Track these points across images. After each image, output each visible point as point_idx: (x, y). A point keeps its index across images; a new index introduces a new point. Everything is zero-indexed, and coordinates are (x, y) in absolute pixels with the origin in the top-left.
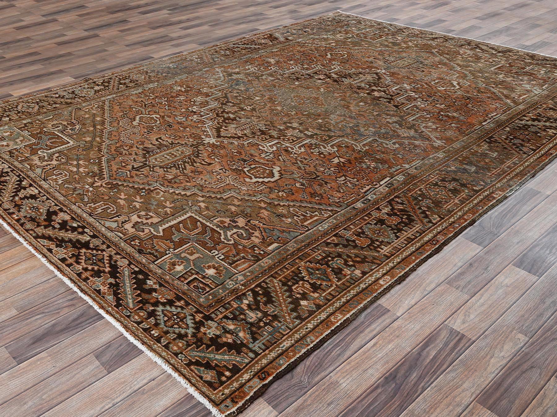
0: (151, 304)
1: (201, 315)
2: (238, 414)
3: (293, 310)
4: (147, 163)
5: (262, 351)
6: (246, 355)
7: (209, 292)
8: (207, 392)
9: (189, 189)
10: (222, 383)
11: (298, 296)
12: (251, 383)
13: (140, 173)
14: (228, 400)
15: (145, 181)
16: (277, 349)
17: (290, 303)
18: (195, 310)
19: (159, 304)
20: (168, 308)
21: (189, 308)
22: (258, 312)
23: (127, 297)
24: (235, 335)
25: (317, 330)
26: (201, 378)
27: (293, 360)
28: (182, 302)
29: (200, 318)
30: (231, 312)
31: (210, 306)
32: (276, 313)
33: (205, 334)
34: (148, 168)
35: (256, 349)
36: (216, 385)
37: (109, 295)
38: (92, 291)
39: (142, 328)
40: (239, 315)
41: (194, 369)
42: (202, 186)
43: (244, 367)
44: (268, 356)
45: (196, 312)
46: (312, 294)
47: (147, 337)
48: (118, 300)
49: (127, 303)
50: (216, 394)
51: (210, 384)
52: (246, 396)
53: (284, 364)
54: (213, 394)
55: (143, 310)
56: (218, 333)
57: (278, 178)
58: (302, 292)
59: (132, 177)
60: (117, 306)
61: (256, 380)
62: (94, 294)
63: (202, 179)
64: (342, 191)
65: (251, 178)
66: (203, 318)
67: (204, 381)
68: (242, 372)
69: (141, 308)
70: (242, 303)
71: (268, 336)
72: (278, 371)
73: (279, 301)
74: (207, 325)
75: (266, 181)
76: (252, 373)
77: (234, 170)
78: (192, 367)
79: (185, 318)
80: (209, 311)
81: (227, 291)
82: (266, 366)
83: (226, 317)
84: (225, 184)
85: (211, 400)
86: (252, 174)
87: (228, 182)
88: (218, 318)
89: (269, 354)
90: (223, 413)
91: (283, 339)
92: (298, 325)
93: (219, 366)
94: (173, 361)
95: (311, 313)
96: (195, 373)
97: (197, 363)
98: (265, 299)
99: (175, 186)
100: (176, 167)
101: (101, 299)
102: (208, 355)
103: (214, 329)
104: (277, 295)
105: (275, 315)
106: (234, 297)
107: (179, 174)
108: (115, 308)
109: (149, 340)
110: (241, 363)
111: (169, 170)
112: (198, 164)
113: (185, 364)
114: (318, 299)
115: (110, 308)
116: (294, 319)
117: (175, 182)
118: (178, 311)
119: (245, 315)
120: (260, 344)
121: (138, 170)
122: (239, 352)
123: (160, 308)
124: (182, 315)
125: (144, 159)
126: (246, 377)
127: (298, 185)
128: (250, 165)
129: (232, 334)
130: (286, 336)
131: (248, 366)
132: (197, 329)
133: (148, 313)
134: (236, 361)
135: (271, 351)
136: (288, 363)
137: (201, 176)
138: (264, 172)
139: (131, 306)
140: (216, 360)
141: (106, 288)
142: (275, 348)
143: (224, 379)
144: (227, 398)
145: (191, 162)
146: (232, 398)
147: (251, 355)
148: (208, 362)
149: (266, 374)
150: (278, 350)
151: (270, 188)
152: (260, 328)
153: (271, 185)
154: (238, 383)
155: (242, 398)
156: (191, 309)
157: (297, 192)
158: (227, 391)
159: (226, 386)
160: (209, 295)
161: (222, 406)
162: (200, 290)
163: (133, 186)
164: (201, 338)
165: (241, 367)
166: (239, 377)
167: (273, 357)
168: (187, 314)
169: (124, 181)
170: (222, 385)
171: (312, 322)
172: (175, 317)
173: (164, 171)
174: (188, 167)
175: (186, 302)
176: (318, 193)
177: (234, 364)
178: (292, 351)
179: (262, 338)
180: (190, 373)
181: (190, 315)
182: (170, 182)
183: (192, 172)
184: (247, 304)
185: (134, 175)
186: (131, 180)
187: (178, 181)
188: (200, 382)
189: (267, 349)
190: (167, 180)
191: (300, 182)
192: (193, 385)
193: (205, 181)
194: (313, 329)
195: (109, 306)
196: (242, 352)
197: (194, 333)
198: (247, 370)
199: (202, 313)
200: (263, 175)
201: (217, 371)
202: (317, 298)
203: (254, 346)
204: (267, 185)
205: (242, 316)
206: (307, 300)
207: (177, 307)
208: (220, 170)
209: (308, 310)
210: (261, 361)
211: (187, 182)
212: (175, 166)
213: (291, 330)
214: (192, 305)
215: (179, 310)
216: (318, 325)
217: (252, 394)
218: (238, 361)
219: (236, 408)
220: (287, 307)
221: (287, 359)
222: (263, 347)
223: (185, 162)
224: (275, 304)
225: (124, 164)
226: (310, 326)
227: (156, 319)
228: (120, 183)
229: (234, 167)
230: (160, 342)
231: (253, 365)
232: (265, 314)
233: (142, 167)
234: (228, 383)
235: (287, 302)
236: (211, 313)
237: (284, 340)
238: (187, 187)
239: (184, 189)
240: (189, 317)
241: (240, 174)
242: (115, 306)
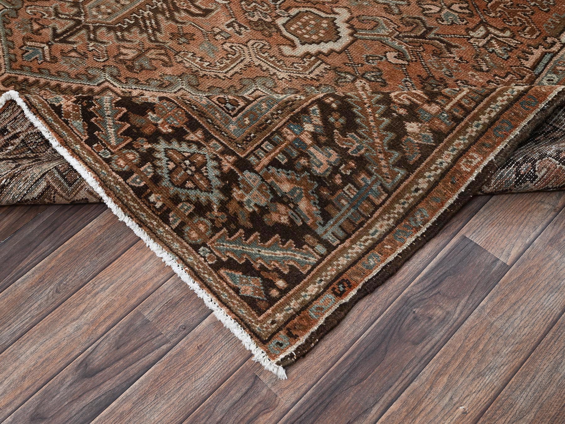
0: (146, 137)
1: (232, 159)
2: (298, 358)
3: (395, 145)
4: (82, 18)
5: (338, 242)
6: (311, 250)
7: (243, 108)
8: (248, 318)
9: (171, 84)
10: (272, 301)
11: (402, 111)
12: (320, 302)
13: (70, 47)
14: (281, 332)
15: (81, 69)
16: (365, 237)
17: (387, 129)
18: (221, 148)
19: (160, 138)
20: (175, 145)
21: (211, 144)
22: (331, 151)
23: (104, 122)
24: (292, 206)
25: (434, 194)
26: (237, 291)
27: (391, 258)
28: (199, 134)
29: (229, 165)
30: (283, 152)
31: (247, 140)
32: (363, 151)
33: (241, 204)
34: (84, 31)
35: (329, 237)
36: (262, 305)
37: (76, 118)
38: (48, 109)
39: (133, 188)
40: (298, 157)
41: (224, 275)
42: (195, 74)
43: (309, 272)
44: (350, 251)
45: (222, 153)
46: (426, 106)
47: (144, 211)
48: (91, 129)
49: (107, 136)
50: (262, 322)
51: (251, 302)
52: (311, 325)
53: (375, 266)
54: (257, 322)
55: (133, 149)
56: (263, 201)
57: (349, 39)
58: (407, 103)
59: (54, 60)
60: (90, 142)
61: (329, 296)
62: (51, 115)
63: (194, 55)
64: (485, 68)
65: (294, 46)
66: (235, 164)
67: (243, 297)
68: (305, 280)
69: (129, 146)
70: (302, 130)
71: (348, 209)
72: (366, 279)
73: (368, 124)
74: (243, 181)
75: (325, 51)
76: (323, 283)
77: (256, 24)
78: (222, 272)
79: (205, 164)
80: (244, 150)
81: (276, 106)
82: (345, 270)
83: (274, 163)
84: (242, 65)
85: (254, 334)
86: (294, 33)
87: (248, 59)
88: (261, 165)
89: (350, 247)
90: (274, 359)
91: (375, 215)
92: (402, 181)
93: (266, 270)
94: (190, 259)
95: (426, 151)
96: (227, 284)
97: (231, 265)
98: (342, 121)
99: (142, 77)
100: (139, 26)
101: (62, 127)
102: (247, 249)
103: (255, 192)
104: (363, 111)
105: (362, 157)
106: (287, 118)
107: (148, 44)
108: (87, 146)
109: (149, 216)
110: (303, 264)
111: (126, 33)
112: (183, 14)
113: (210, 265)
114: (439, 119)
115: (78, 146)
116: (394, 166)
117: (142, 68)
118: (192, 151)
119: (308, 157)
120: (336, 229)
121: (64, 41)
122: (299, 244)
123: (162, 145)
124: (200, 158)
125: (76, 10)
126: (313, 289)
127: (391, 56)
128: (287, 9)
129: (286, 204)
130: (381, 209)
131: (315, 270)
132: (226, 191)
133: (142, 154)
134: (295, 261)
135: (353, 242)
136: (383, 265)
137: (193, 48)
138: (318, 26)
139: (113, 141)
140: (262, 258)
141: (70, 103)
142: (360, 236)
143: (274, 293)
144: (279, 329)
145: (169, 10)
146: (288, 329)
147: (321, 249)
148: (248, 263)
149: (346, 285)
150: (366, 240)
151: (335, 69)
152: (334, 189)
153: (336, 61)
154: (299, 301)
155: (305, 329)
156: (215, 147)
157: (392, 78)
158: (279, 317)
159: (278, 306)
160: (245, 116)
161: (272, 344)
162: (229, 106)
163: (58, 85)
164: (236, 214)
165: (304, 272)
166: (300, 290)
167: (357, 253)
168: (207, 157)
169: (40, 71)
170: (271, 305)
171: (427, 174)
172: (187, 162)
173: (117, 38)
174: (165, 24)
175: (206, 133)
176: (437, 76)
177: (291, 267)
178: (390, 241)
179: (338, 214)
180: (219, 283)
181: (213, 159)
182: (130, 69)
183: (173, 36)
184: (312, 133)
185: (58, 55)
186: (53, 68)
187: (146, 64)
188: (234, 298)
189: (347, 238)
190: (123, 62)
191: (396, 50)
192: (224, 303)
193: (202, 59)
194: (428, 191)
195: (77, 142)
196: (305, 243)
197: (221, 202)
198: (314, 277)
199: (233, 154)
200: (317, 33)
201: (263, 279)
202: (437, 116)
203: (326, 232)
204: (329, 60)
205: (303, 161)
206: (417, 120)
207: (190, 143)
208: (229, 26)
209: (420, 145)
210: (337, 260)
211: (165, 64)
212: (137, 24)
213: (390, 194)
214: (217, 140)
215: (194, 148)
216: (436, 183)
217: (321, 322)
218: (298, 262)
219: (295, 347)
220: (382, 138)
221: (381, 257)
222: (341, 234)
223: (156, 11)
224: (360, 131)
225: (36, 27)
226: (423, 184)
227: (155, 167)
228: (32, 79)
229: (256, 19)
230: (167, 221)
231: (324, 269)
232: (344, 155)
233: (71, 31)
234: (282, 300)
235: (382, 126)
236: (248, 155)
237: (376, 219)
238: (166, 79)
239: (160, 86)
240: (211, 163)
241: (270, 36)
242: (86, 142)
